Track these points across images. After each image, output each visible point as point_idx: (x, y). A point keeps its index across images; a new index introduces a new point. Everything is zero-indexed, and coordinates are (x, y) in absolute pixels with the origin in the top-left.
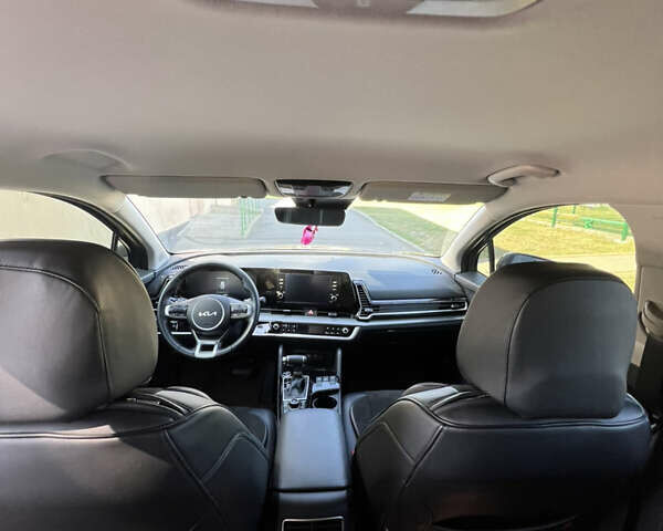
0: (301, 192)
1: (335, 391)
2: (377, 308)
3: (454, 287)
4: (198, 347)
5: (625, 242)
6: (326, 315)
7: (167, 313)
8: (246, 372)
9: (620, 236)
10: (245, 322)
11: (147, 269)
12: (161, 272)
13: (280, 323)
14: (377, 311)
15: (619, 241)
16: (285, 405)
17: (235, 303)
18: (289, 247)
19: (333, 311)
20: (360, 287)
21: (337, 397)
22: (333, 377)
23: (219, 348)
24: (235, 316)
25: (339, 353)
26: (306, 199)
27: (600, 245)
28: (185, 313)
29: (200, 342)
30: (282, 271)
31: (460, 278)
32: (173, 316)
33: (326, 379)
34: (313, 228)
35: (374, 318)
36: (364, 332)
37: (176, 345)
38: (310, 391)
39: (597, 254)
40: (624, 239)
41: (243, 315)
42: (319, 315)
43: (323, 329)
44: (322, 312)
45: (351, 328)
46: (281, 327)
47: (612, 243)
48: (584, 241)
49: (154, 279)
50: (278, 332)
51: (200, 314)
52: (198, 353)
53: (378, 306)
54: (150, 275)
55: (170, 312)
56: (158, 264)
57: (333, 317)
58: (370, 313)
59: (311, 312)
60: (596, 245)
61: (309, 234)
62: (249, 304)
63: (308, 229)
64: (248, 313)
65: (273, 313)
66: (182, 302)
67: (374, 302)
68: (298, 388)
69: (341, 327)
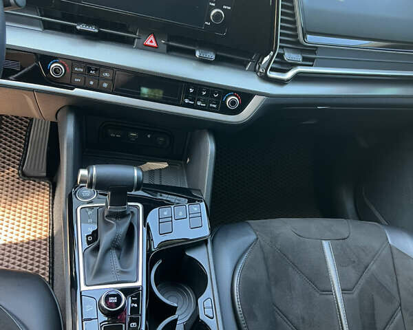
1: (199, 243)
2: (311, 55)
6: (190, 54)
14: (308, 61)
19: (205, 45)
35: (299, 78)
36: (275, 110)
42: (171, 51)
43: (173, 88)
44: (179, 45)
45: (246, 97)
53: (314, 49)
57: (207, 61)
58: (294, 65)
67: (311, 39)
68: (118, 248)
69: (225, 91)
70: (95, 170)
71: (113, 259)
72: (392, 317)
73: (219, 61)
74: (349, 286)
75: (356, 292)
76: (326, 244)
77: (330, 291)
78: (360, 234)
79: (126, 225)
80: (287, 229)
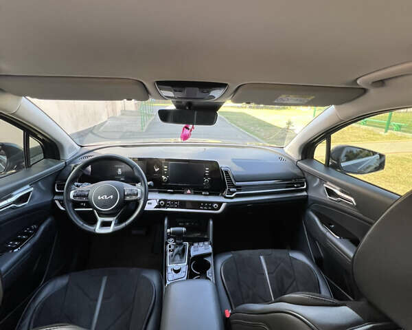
0: (179, 95)
1: (208, 255)
2: (239, 188)
3: (296, 171)
4: (99, 224)
5: (387, 134)
6: (201, 194)
7: (71, 197)
8: (142, 232)
9: (384, 130)
10: (137, 203)
11: (59, 159)
12: (71, 162)
13: (165, 200)
14: (238, 190)
15: (383, 133)
16: (169, 270)
17: (128, 188)
18: (172, 140)
19: (205, 190)
20: (226, 172)
21: (210, 260)
22: (206, 243)
23: (115, 224)
24: (128, 198)
25: (211, 222)
26: (184, 102)
27: (372, 136)
28: (87, 196)
29: (100, 220)
30: (166, 160)
31: (301, 164)
32: (77, 199)
33: (201, 244)
34: (190, 127)
35: (237, 196)
36: (230, 207)
37: (80, 223)
38: (189, 255)
39: (369, 141)
40: (386, 132)
41: (134, 198)
42: (195, 193)
43: (196, 205)
44: (197, 191)
45: (220, 204)
46: (166, 203)
47: (379, 134)
48: (361, 133)
49: (65, 167)
50: (164, 207)
51: (99, 198)
52: (98, 229)
53: (240, 187)
54: (62, 164)
55: (74, 196)
56: (68, 156)
57: (206, 195)
58: (235, 192)
59: (189, 191)
60: (369, 136)
61: (187, 132)
62: (139, 189)
63: (187, 128)
64: (139, 196)
65: (160, 192)
66: (86, 187)
67: (237, 184)
68: (179, 254)
69: (213, 203)
70: (172, 229)
71: (178, 258)
72: (292, 283)
73: (210, 194)
74: (272, 271)
75: (274, 274)
76: (262, 257)
77: (264, 274)
78: (277, 253)
79: (181, 248)
80: (246, 253)
